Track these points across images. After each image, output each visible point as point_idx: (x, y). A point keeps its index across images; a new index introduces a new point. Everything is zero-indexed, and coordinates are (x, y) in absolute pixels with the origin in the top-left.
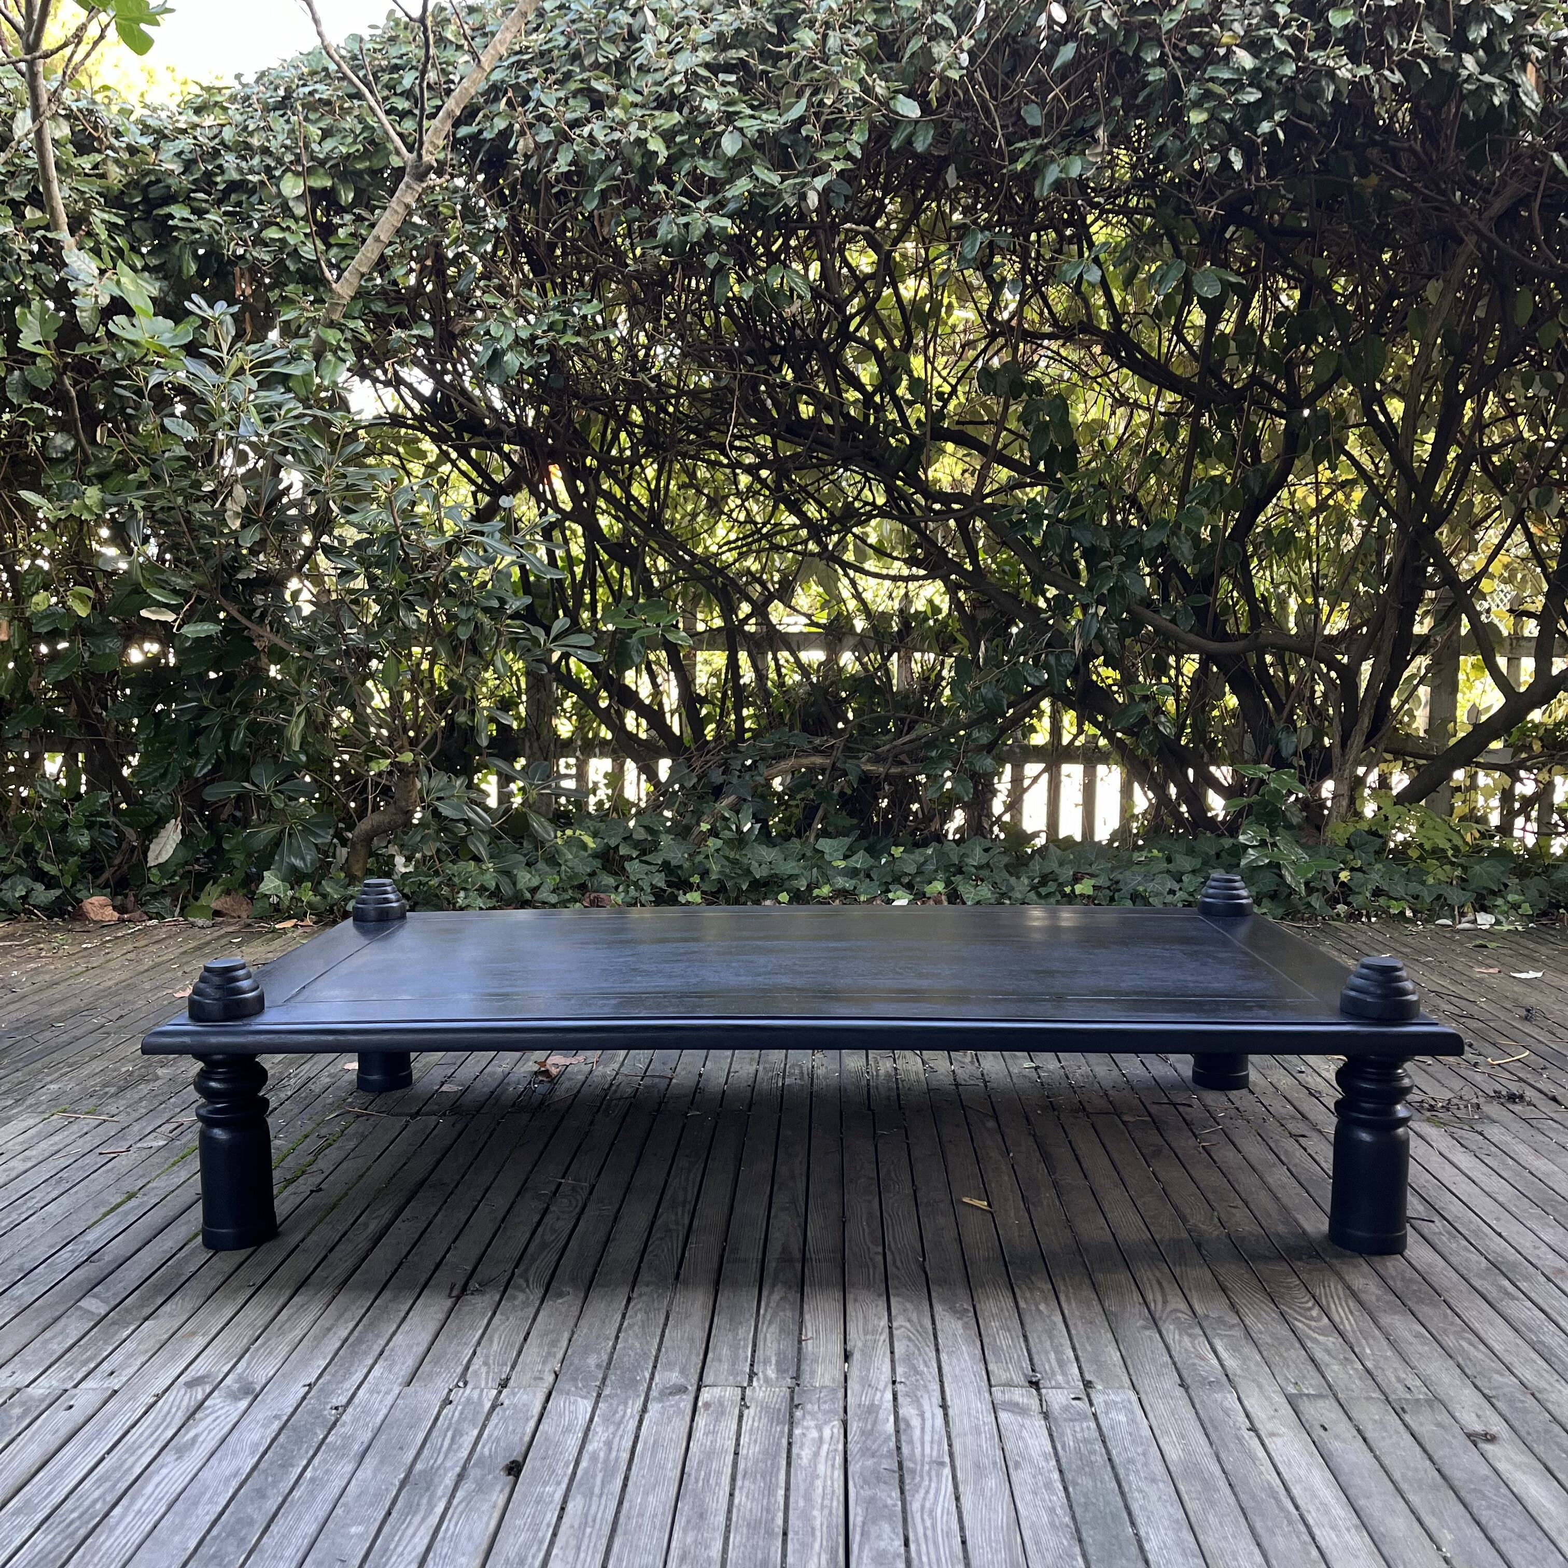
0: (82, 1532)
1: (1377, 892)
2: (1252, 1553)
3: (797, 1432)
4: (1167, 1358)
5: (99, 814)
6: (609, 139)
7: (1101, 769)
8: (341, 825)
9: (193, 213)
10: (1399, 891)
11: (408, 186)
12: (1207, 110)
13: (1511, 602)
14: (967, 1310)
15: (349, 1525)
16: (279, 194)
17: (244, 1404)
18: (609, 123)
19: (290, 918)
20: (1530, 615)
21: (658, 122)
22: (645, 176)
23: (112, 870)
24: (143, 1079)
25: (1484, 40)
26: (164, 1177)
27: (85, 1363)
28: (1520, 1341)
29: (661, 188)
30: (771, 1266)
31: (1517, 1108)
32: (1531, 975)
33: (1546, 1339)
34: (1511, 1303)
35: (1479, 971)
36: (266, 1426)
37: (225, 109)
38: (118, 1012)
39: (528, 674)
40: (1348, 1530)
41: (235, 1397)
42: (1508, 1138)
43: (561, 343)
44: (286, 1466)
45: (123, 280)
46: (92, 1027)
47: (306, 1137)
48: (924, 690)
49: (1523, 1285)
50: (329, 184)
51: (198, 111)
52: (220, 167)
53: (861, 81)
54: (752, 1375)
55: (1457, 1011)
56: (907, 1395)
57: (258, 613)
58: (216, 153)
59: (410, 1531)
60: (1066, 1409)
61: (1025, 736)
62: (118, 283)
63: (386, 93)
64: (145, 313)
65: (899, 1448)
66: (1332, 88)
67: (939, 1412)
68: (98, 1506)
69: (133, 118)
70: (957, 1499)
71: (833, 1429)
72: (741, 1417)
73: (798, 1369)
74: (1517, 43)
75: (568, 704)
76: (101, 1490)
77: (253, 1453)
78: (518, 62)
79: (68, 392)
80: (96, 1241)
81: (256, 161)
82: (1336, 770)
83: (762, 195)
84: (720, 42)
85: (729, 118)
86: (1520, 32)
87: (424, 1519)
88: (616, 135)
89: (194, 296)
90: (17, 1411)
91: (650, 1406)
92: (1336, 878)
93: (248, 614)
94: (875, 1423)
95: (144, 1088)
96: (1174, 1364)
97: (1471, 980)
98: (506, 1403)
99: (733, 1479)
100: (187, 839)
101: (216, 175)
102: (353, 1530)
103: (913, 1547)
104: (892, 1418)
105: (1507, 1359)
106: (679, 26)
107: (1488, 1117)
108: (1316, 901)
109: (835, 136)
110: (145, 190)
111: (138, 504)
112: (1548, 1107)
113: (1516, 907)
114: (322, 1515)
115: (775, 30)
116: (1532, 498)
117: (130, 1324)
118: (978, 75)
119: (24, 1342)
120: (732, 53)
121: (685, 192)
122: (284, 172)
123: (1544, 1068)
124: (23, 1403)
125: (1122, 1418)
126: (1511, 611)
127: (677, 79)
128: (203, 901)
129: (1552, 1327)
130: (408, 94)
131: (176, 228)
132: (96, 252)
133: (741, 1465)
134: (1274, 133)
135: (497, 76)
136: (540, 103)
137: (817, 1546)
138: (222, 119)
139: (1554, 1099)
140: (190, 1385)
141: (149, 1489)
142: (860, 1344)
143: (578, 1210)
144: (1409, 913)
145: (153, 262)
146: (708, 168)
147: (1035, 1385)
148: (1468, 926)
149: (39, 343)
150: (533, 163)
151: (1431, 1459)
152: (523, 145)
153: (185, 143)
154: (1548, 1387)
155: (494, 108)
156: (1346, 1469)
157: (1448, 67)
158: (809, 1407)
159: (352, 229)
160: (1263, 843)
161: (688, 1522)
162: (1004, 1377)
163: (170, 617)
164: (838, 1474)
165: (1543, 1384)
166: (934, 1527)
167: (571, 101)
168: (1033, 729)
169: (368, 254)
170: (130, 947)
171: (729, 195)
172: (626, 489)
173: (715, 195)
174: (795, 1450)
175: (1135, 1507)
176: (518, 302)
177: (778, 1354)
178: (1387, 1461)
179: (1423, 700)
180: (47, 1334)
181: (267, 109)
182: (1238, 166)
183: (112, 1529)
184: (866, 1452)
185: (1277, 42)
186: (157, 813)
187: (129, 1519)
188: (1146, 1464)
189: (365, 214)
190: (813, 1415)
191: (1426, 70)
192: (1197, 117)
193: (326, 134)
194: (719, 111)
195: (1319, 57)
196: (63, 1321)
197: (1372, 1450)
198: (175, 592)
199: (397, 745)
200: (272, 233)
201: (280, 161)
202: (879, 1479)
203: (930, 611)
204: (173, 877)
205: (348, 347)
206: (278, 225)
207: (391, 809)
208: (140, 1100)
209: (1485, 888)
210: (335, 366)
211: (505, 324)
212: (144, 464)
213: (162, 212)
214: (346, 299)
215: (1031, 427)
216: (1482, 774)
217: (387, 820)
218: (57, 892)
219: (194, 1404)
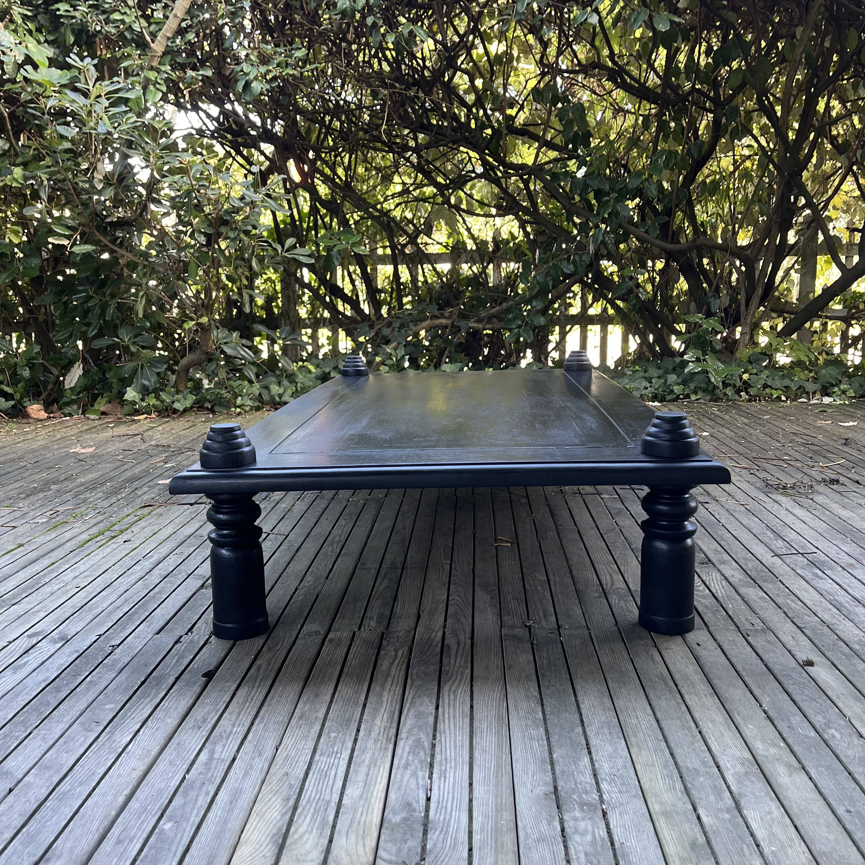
1: (766, 386)
3: (382, 652)
4: (609, 612)
5: (34, 359)
7: (610, 327)
8: (171, 362)
9: (71, 7)
10: (778, 383)
13: (848, 223)
14: (494, 591)
15: (105, 704)
17: (60, 645)
19: (143, 414)
20: (858, 230)
23: (47, 393)
24: (41, 491)
26: (42, 536)
28: (823, 600)
30: (383, 572)
31: (835, 487)
32: (851, 424)
33: (839, 598)
34: (820, 581)
35: (820, 423)
36: (68, 656)
38: (36, 459)
39: (282, 281)
40: (706, 696)
41: (55, 641)
42: (828, 501)
43: (284, 74)
44: (75, 676)
45: (29, 45)
46: (18, 467)
47: (128, 516)
48: (508, 284)
49: (828, 572)
54: (361, 626)
55: (805, 442)
56: (451, 633)
57: (119, 241)
59: (142, 706)
60: (545, 638)
61: (566, 309)
62: (27, 47)
64: (44, 65)
65: (442, 661)
67: (469, 641)
70: (472, 684)
71: (403, 651)
72: (351, 647)
73: (389, 622)
75: (305, 298)
77: (58, 669)
79: (2, 113)
82: (742, 319)
87: (151, 700)
89: (71, 55)
91: (297, 642)
92: (741, 379)
94: (430, 647)
95: (41, 495)
96: (614, 615)
97: (815, 427)
98: (213, 642)
100: (86, 372)
102: (107, 707)
103: (440, 709)
104: (440, 645)
105: (814, 609)
107: (817, 492)
108: (729, 391)
111: (44, 177)
112: (854, 487)
113: (844, 392)
114: (91, 699)
116: (858, 156)
123: (853, 468)
125: (577, 642)
126: (848, 228)
128: (96, 407)
129: (843, 593)
131: (61, 16)
132: (15, 31)
133: (346, 670)
137: (383, 709)
139: (857, 482)
140: (29, 636)
142: (428, 608)
144: (783, 398)
145: (50, 38)
147: (529, 627)
148: (816, 402)
151: (762, 659)
154: (837, 622)
156: (709, 664)
158: (391, 640)
160: (698, 360)
162: (511, 623)
163: (65, 242)
164: (402, 674)
165: (834, 621)
166: (455, 699)
168: (570, 305)
169: (171, 25)
170: (51, 429)
172: (333, 170)
174: (379, 662)
175: (579, 687)
176: (259, 52)
177: (379, 614)
178: (734, 660)
179: (796, 282)
184: (420, 662)
186: (69, 359)
190: (393, 644)
197: (726, 656)
198: (69, 228)
199: (199, 314)
200: (116, 16)
202: (426, 676)
203: (510, 239)
204: (78, 394)
205: (162, 82)
206: (119, 11)
207: (198, 352)
208: (38, 500)
209: (828, 383)
210: (155, 94)
211: (252, 65)
212: (49, 155)
213: (53, 8)
214: (160, 54)
215: (563, 123)
216: (830, 323)
217: (196, 358)
218: (13, 403)
219: (30, 646)
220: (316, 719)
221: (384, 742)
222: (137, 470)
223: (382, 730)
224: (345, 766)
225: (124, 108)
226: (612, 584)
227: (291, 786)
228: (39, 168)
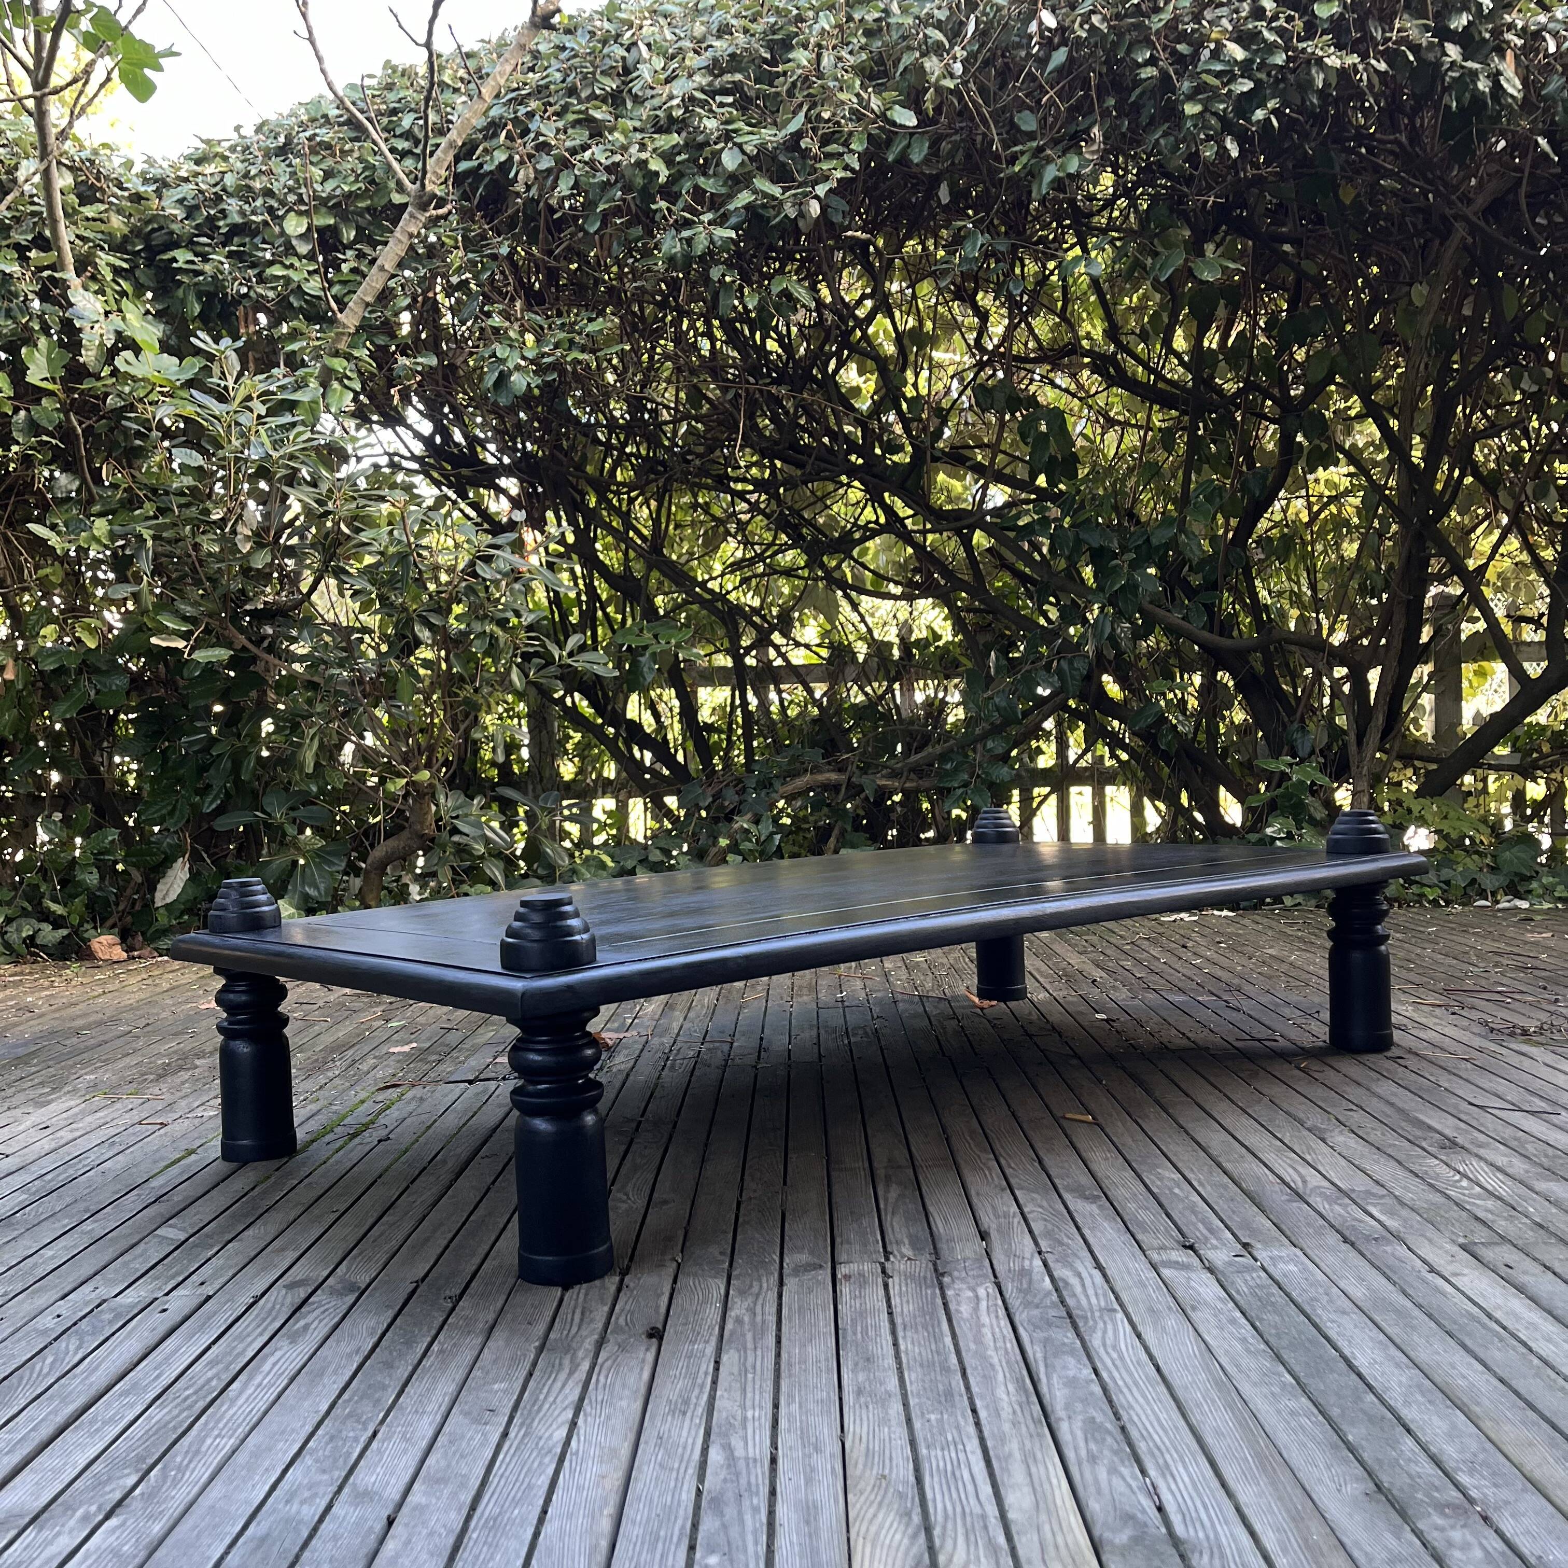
0: (201, 1405)
1: (1410, 881)
2: (1469, 1364)
3: (950, 1293)
4: (1322, 1222)
5: (107, 852)
6: (609, 162)
8: (354, 854)
9: (196, 255)
11: (412, 216)
12: (1200, 101)
13: (1508, 608)
14: (1098, 1197)
15: (490, 1383)
16: (283, 233)
17: (351, 1299)
18: (610, 147)
21: (658, 144)
22: (647, 196)
23: (118, 915)
24: (181, 1068)
25: (1465, 28)
27: (173, 1277)
29: (663, 204)
30: (881, 1172)
35: (1531, 937)
36: (379, 1314)
37: (225, 159)
38: (144, 1021)
39: (530, 715)
41: (340, 1294)
43: (569, 359)
44: (408, 1344)
45: (128, 316)
46: (118, 1033)
47: (363, 1102)
48: (928, 716)
50: (332, 222)
51: (198, 162)
52: (223, 211)
53: (858, 95)
54: (887, 1254)
55: (1521, 964)
56: (1057, 1261)
57: (266, 644)
58: (218, 199)
59: (559, 1384)
60: (1230, 1264)
61: (1033, 759)
62: (124, 319)
63: (386, 135)
64: (151, 350)
65: (1062, 1302)
66: (1322, 76)
67: (1097, 1274)
68: (214, 1383)
69: (134, 171)
70: (1139, 1336)
71: (986, 1289)
72: (886, 1286)
73: (935, 1248)
74: (1497, 33)
75: (571, 746)
76: (214, 1371)
77: (370, 1335)
78: (515, 99)
79: (74, 429)
80: (161, 1186)
81: (259, 202)
82: (1354, 769)
83: (764, 206)
84: (715, 68)
85: (727, 137)
86: (1498, 22)
87: (570, 1376)
88: (617, 158)
89: (199, 333)
90: (107, 1316)
91: (786, 1281)
93: (258, 643)
94: (1030, 1282)
95: (184, 1075)
96: (1332, 1226)
97: (1527, 943)
98: (632, 1285)
99: (894, 1332)
100: (195, 877)
101: (219, 219)
102: (496, 1387)
103: (1105, 1375)
104: (1047, 1279)
106: (673, 57)
109: (833, 148)
110: (147, 238)
111: (147, 534)
113: (1551, 889)
114: (458, 1378)
115: (768, 56)
117: (212, 1246)
118: (971, 85)
119: (103, 1263)
120: (728, 77)
121: (688, 208)
122: (287, 212)
124: (113, 1310)
125: (1292, 1267)
126: (1509, 616)
127: (675, 102)
130: (408, 135)
131: (179, 271)
132: (101, 294)
133: (899, 1321)
134: (1267, 120)
135: (494, 113)
136: (539, 134)
137: (1000, 1377)
138: (223, 167)
140: (289, 1287)
141: (266, 1367)
142: (994, 1226)
143: (665, 1140)
144: (1442, 903)
146: (709, 185)
147: (1191, 1247)
148: (1506, 905)
149: (46, 379)
150: (534, 192)
152: (524, 175)
153: (187, 190)
155: (494, 142)
157: (1431, 57)
158: (956, 1274)
159: (353, 264)
160: (1290, 835)
161: (856, 1364)
162: (1156, 1243)
163: (181, 644)
164: (1005, 1323)
166: (1122, 1358)
167: (570, 131)
168: (1039, 751)
169: (373, 283)
170: (144, 976)
171: (731, 207)
173: (717, 211)
174: (952, 1307)
175: (1332, 1334)
176: (522, 325)
177: (910, 1236)
179: (1428, 709)
180: (126, 1257)
181: (267, 155)
182: (1235, 153)
183: (233, 1401)
184: (1027, 1305)
185: (1266, 34)
186: (165, 853)
187: (250, 1391)
188: (1331, 1301)
189: (367, 250)
190: (963, 1280)
191: (1411, 58)
192: (1191, 109)
193: (328, 175)
194: (718, 130)
195: (1309, 46)
196: (142, 1246)
198: (185, 619)
199: (413, 765)
200: (277, 271)
201: (283, 203)
202: (1050, 1324)
203: (931, 638)
204: (180, 917)
205: (353, 375)
206: (282, 263)
207: (405, 834)
208: (183, 1083)
209: (1516, 874)
210: (341, 394)
211: (511, 346)
212: (149, 500)
213: (165, 257)
214: (352, 330)
215: (1030, 440)
216: (1491, 778)
217: (402, 844)
218: (65, 932)
219: (298, 1301)
220: (889, 1394)
221: (1032, 1426)
222: (341, 1033)
223: (1017, 1408)
224: (982, 1464)
225: (287, 419)
226: (1304, 1182)
227: (901, 1496)
228: (135, 520)
